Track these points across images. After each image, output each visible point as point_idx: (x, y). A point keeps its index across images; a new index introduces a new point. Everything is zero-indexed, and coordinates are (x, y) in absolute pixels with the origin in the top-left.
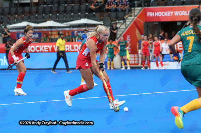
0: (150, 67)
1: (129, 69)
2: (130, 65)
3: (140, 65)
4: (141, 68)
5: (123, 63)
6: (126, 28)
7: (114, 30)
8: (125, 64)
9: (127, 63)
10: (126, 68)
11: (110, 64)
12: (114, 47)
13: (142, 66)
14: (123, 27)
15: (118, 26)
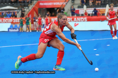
0: (41, 31)
1: (31, 31)
2: (31, 29)
3: (35, 30)
4: (36, 31)
5: (28, 28)
6: (29, 11)
7: (23, 12)
8: (29, 29)
9: (30, 28)
10: (29, 31)
11: (21, 29)
12: (23, 20)
13: (37, 30)
14: (28, 10)
15: (25, 10)
